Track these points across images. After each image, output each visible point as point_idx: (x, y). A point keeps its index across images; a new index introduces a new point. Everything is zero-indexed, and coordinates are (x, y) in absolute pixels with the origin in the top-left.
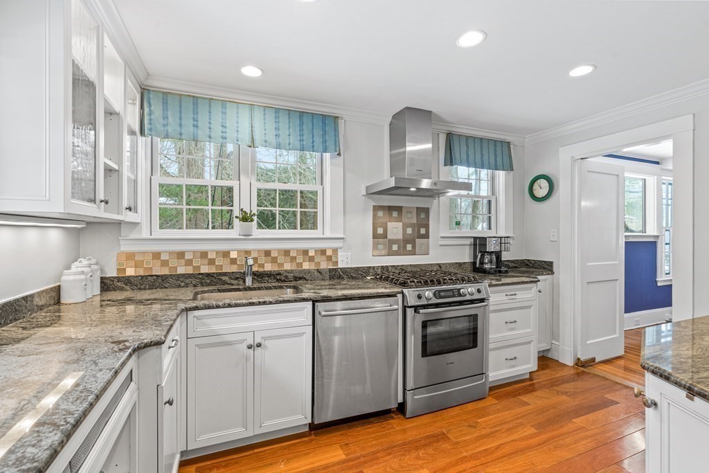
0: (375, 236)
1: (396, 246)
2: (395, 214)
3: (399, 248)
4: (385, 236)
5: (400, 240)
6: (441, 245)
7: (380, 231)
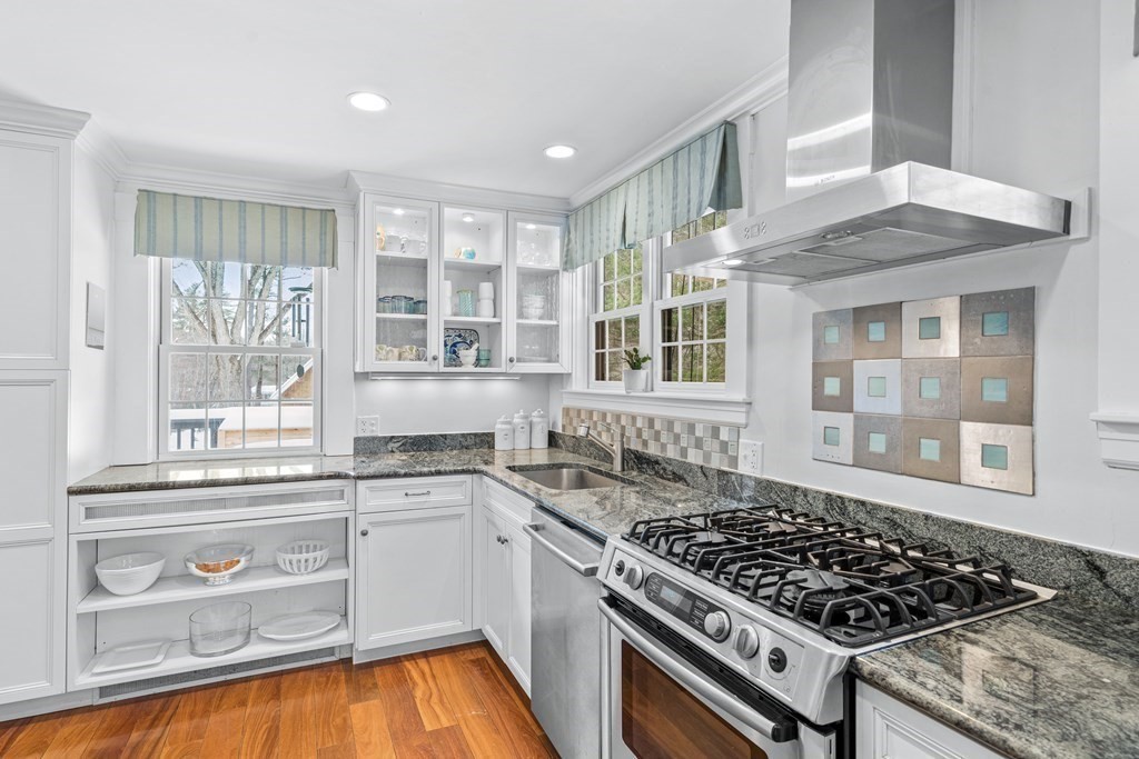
0: (820, 402)
1: (882, 438)
2: (877, 331)
3: (890, 446)
4: (843, 403)
5: (893, 419)
6: (1113, 465)
7: (832, 386)
